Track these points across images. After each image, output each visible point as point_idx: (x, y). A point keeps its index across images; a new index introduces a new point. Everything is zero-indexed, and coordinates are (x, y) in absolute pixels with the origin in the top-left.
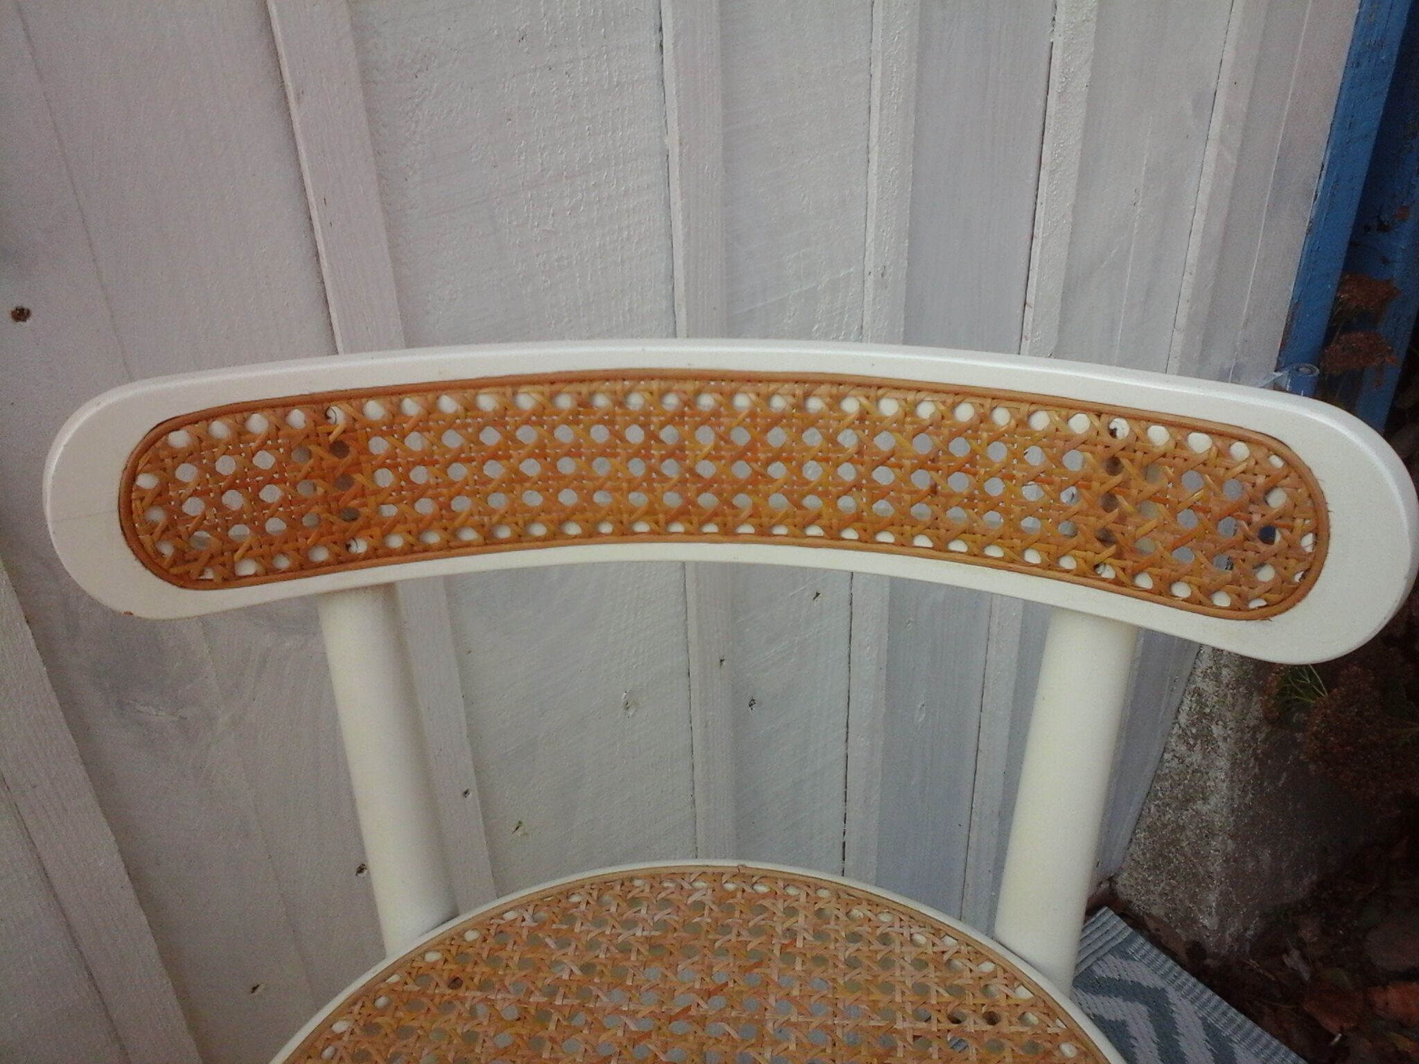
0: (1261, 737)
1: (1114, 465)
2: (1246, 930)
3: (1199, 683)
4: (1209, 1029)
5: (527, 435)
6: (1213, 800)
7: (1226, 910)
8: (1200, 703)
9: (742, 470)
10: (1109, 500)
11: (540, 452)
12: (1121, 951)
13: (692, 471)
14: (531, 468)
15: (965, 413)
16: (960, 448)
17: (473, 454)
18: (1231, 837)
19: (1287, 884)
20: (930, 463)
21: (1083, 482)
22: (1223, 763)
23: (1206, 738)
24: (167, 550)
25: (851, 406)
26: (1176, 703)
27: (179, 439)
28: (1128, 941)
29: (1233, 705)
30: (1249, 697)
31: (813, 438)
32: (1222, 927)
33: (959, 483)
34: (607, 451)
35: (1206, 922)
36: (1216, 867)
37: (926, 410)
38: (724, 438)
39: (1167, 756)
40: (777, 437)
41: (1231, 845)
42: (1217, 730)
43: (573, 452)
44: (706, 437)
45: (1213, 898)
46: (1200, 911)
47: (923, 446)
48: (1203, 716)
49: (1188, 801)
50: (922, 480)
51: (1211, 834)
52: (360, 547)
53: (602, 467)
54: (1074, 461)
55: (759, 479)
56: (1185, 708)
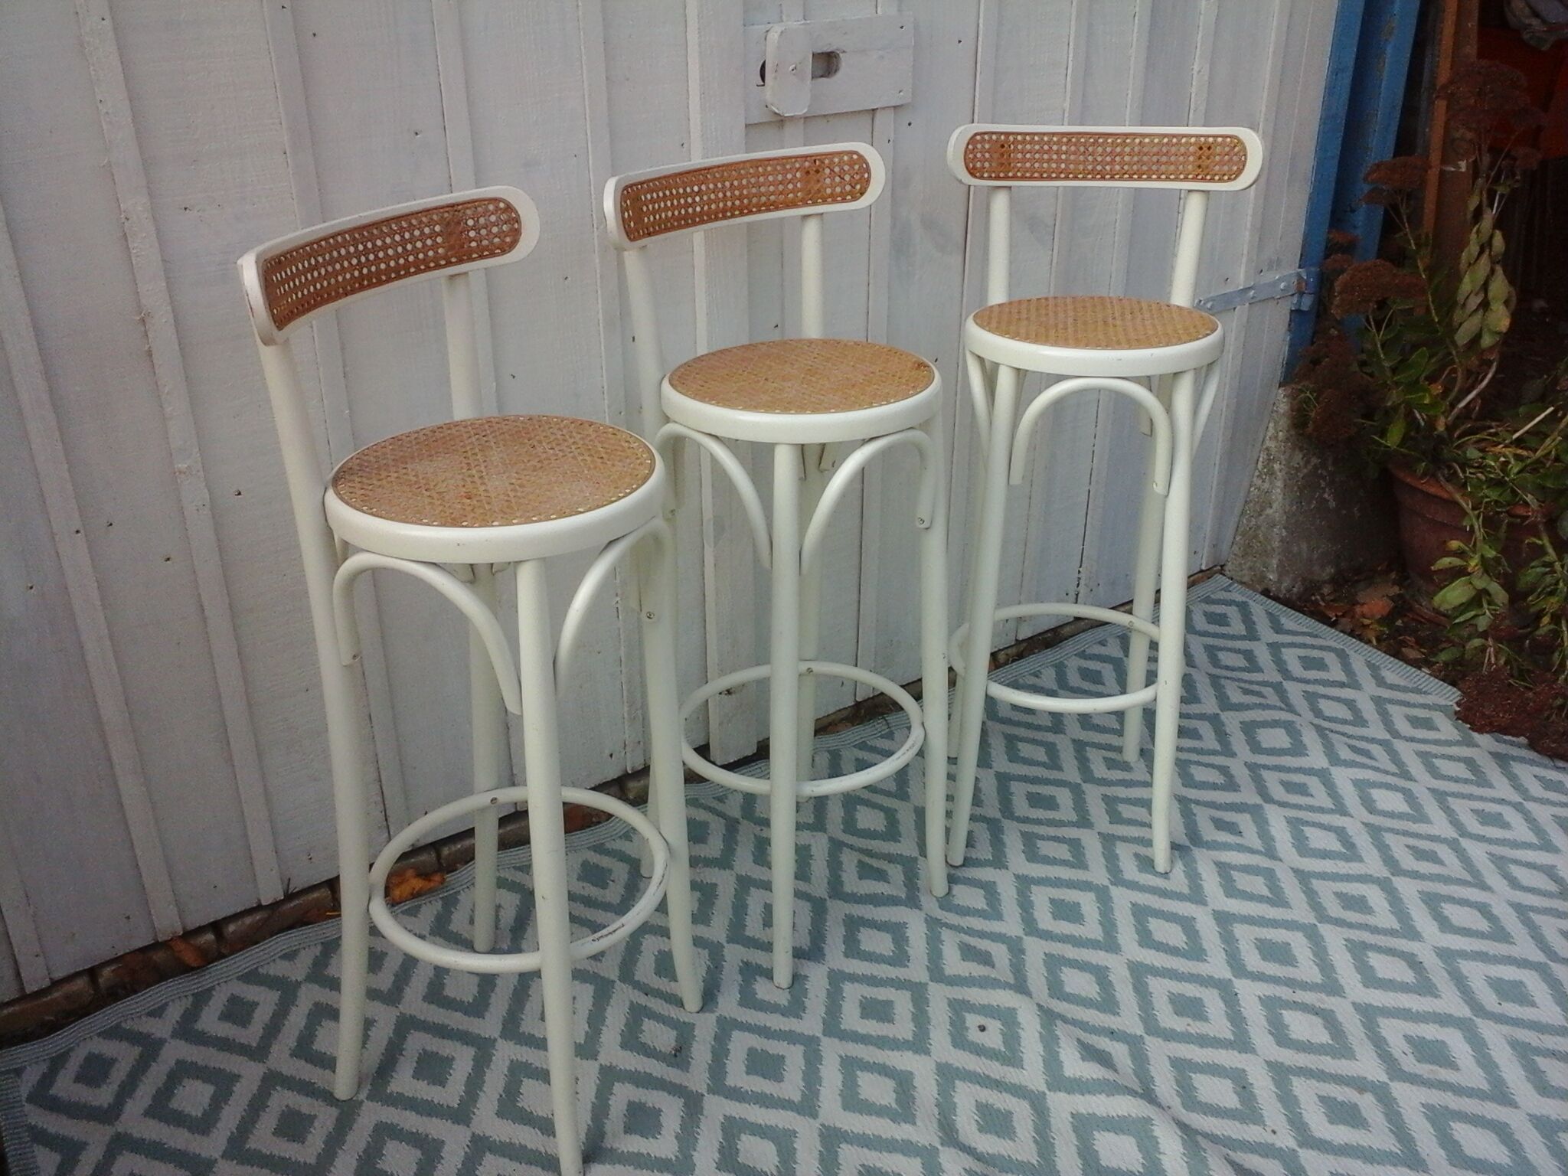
0: (1301, 475)
1: (1201, 148)
2: (1293, 587)
3: (1268, 443)
4: (1269, 614)
5: (1055, 148)
6: (1275, 506)
7: (1282, 572)
8: (1269, 455)
9: (1108, 159)
10: (1200, 158)
11: (1057, 152)
12: (1226, 589)
13: (1095, 159)
14: (1055, 157)
15: (1166, 140)
16: (1164, 150)
17: (1041, 151)
18: (1284, 528)
19: (1316, 568)
20: (1157, 154)
21: (1193, 154)
22: (1279, 484)
23: (1271, 473)
24: (971, 165)
25: (1137, 141)
26: (1256, 458)
27: (978, 138)
28: (1230, 585)
29: (1285, 452)
30: (1293, 449)
31: (1127, 149)
32: (1280, 581)
33: (1164, 159)
34: (1074, 153)
35: (1271, 577)
36: (1276, 544)
37: (1156, 141)
38: (1104, 150)
39: (1252, 489)
40: (1118, 149)
41: (1284, 534)
42: (1277, 466)
43: (1066, 153)
44: (1100, 149)
45: (1274, 562)
46: (1268, 571)
47: (1155, 149)
48: (1270, 461)
49: (1262, 511)
50: (1155, 159)
51: (1274, 525)
52: (1010, 174)
53: (1072, 157)
54: (1192, 149)
55: (1113, 160)
56: (1261, 459)
